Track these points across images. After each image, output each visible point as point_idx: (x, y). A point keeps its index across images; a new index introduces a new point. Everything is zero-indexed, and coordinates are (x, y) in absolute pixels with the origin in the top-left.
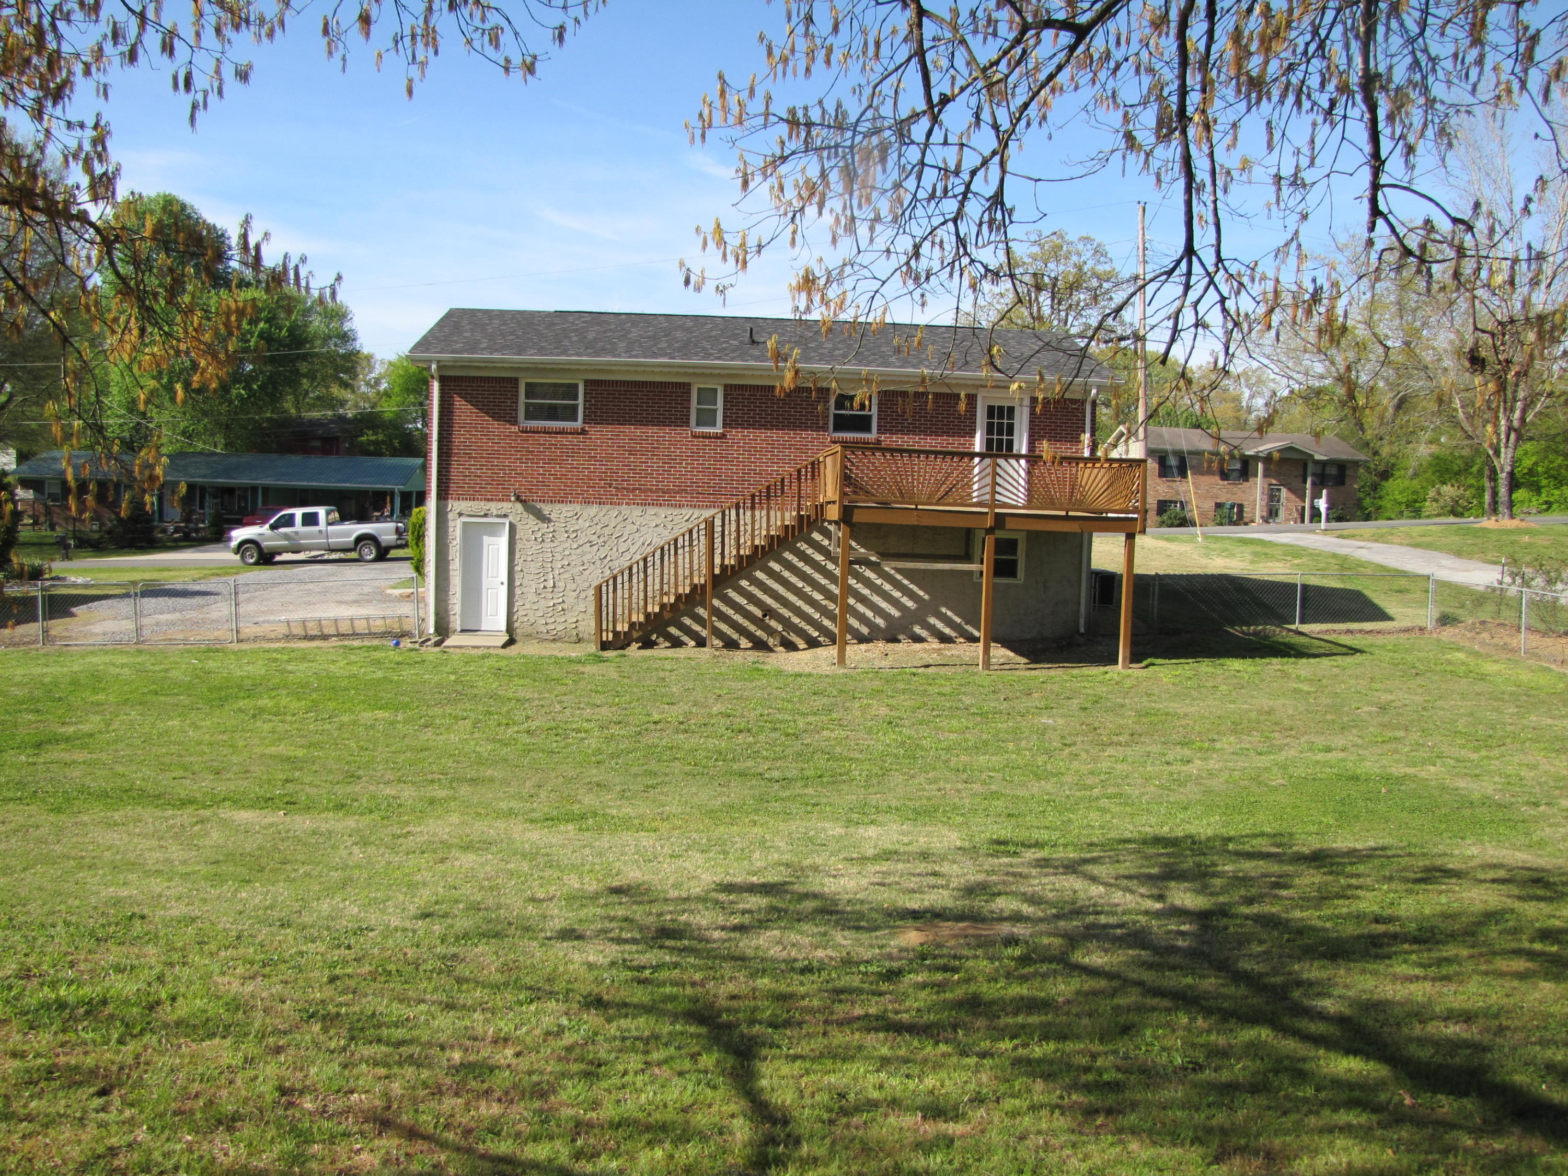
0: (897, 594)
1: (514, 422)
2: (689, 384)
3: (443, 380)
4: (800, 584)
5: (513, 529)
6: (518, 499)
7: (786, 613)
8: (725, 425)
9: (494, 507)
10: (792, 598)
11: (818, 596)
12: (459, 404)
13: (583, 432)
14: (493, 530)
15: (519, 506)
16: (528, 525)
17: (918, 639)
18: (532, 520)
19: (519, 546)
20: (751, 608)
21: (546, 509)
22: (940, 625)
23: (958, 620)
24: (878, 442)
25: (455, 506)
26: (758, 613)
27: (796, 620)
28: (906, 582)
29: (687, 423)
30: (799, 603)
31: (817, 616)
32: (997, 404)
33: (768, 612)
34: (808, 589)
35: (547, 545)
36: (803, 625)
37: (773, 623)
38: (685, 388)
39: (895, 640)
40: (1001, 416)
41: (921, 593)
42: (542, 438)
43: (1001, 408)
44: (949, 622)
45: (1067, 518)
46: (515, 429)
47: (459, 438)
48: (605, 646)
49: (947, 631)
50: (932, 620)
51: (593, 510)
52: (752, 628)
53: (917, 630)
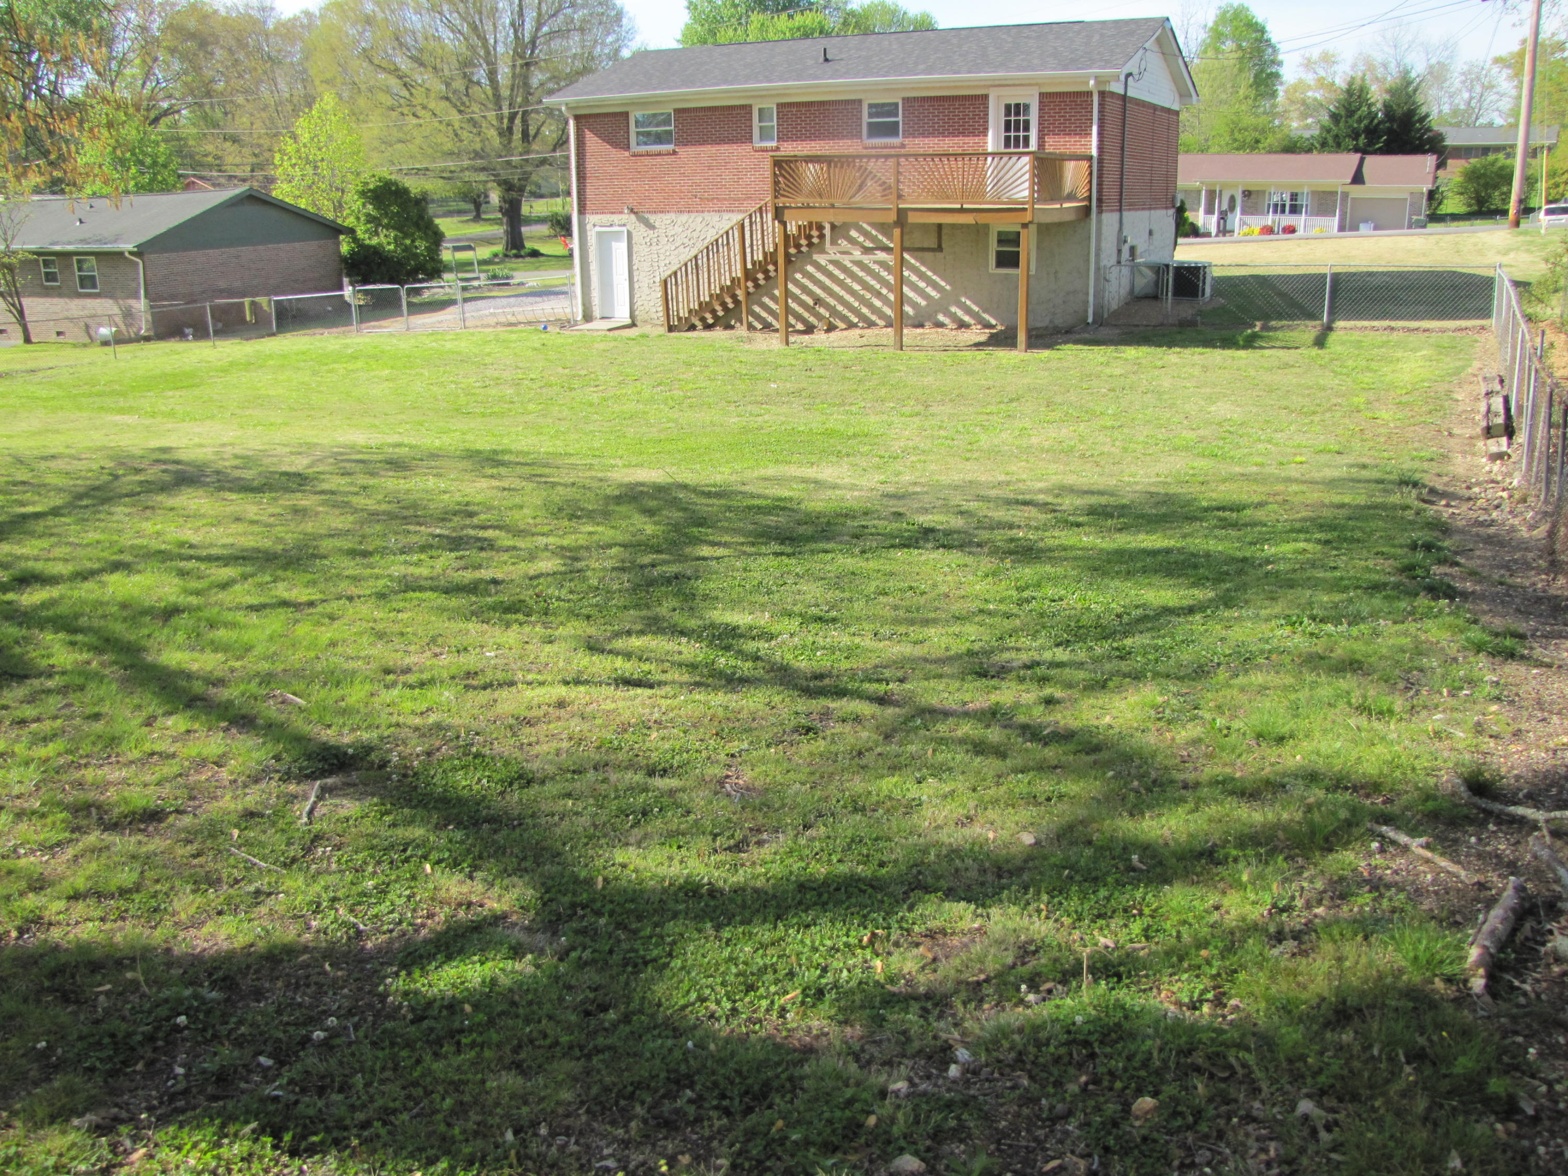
0: (922, 285)
1: (627, 147)
2: (750, 106)
3: (577, 118)
4: (842, 276)
5: (630, 235)
6: (632, 211)
7: (832, 302)
8: (779, 139)
9: (616, 218)
10: (837, 289)
11: (856, 287)
12: (589, 135)
13: (674, 153)
14: (616, 236)
15: (633, 217)
16: (640, 232)
17: (941, 325)
18: (642, 228)
19: (635, 249)
20: (804, 297)
21: (652, 218)
22: (960, 313)
23: (976, 309)
24: (903, 146)
25: (591, 219)
26: (810, 302)
27: (840, 308)
28: (929, 273)
29: (750, 139)
30: (842, 293)
31: (856, 304)
32: (1013, 102)
33: (818, 301)
34: (848, 281)
35: (654, 248)
36: (846, 312)
37: (822, 311)
38: (747, 109)
39: (921, 326)
40: (1017, 113)
41: (943, 284)
42: (647, 161)
43: (1017, 106)
44: (968, 311)
45: (962, 210)
46: (627, 154)
47: (590, 164)
48: (671, 329)
49: (967, 318)
50: (953, 309)
51: (684, 218)
52: (806, 315)
53: (941, 317)
